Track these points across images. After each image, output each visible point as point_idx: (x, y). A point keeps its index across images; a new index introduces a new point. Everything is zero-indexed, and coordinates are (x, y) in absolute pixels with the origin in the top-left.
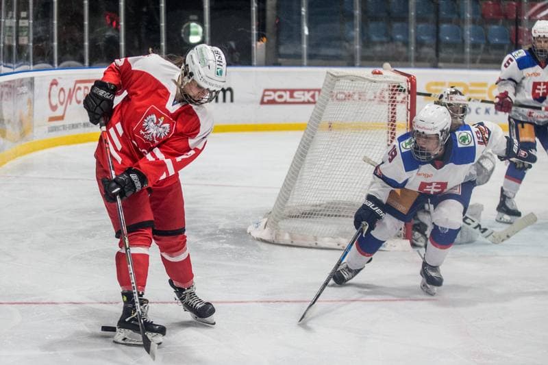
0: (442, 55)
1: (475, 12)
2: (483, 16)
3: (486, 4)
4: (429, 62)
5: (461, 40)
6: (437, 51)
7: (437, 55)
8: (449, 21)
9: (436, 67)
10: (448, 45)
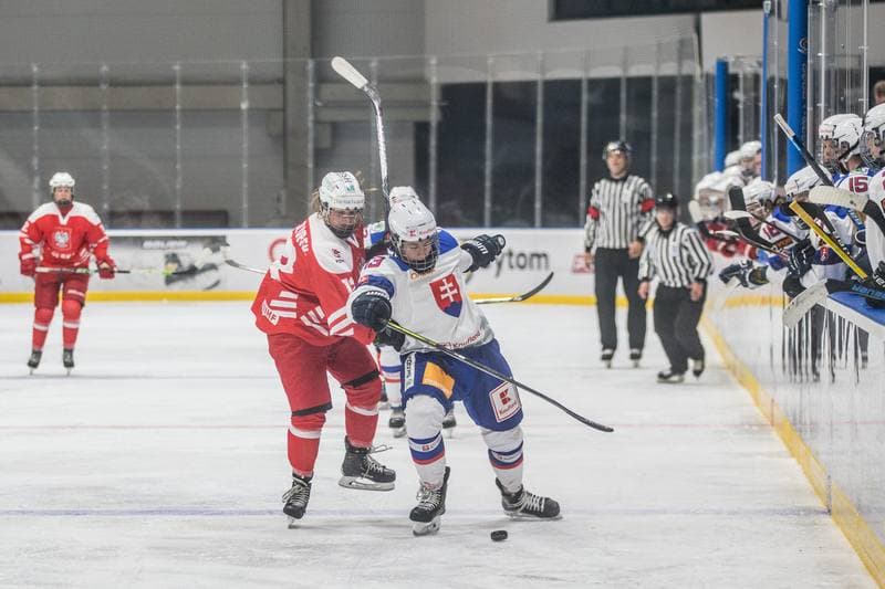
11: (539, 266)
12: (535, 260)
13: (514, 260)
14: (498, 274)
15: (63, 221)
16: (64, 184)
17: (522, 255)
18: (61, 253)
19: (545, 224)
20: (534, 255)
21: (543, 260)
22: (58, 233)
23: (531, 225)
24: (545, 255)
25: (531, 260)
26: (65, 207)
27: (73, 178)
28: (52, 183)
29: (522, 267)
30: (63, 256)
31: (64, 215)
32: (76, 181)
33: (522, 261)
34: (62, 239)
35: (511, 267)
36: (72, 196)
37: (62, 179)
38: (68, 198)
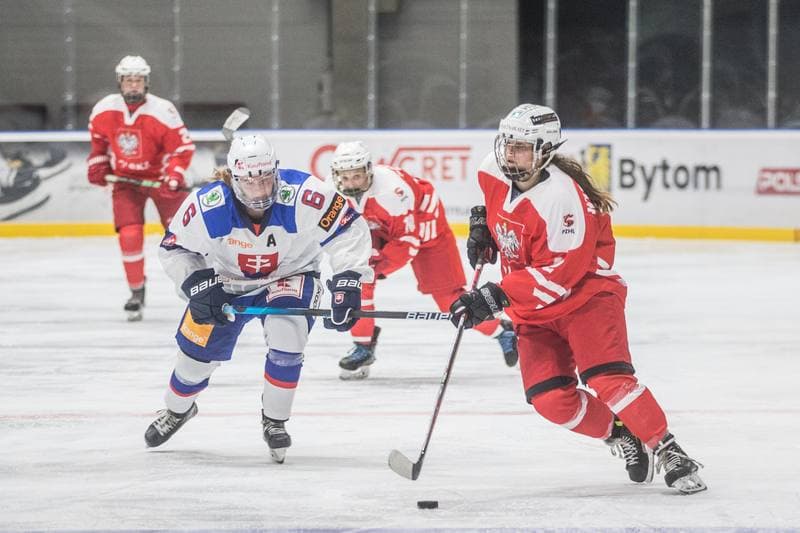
11: (707, 185)
12: (702, 175)
13: (670, 175)
14: (646, 197)
15: (129, 120)
16: (135, 72)
17: (682, 168)
18: (129, 162)
19: (715, 124)
20: (698, 169)
21: (713, 175)
22: (122, 136)
23: (696, 124)
24: (716, 169)
25: (696, 176)
26: (135, 102)
27: (148, 64)
28: (119, 70)
29: (682, 186)
30: (132, 166)
31: (132, 112)
32: (151, 69)
33: (682, 177)
34: (128, 144)
35: (667, 186)
36: (146, 89)
37: (133, 65)
38: (141, 90)
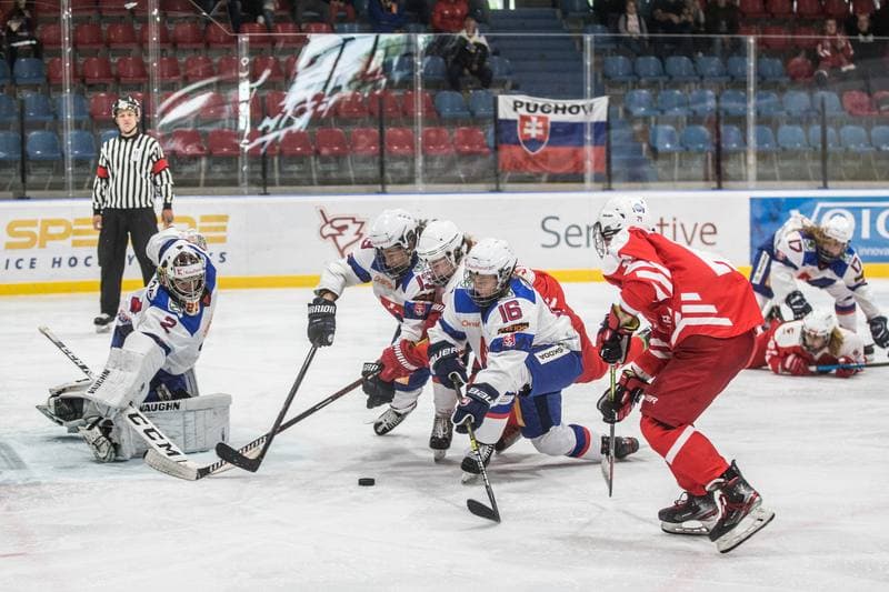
0: (31, 179)
1: (79, 110)
2: (92, 116)
3: (96, 97)
4: (11, 189)
5: (59, 155)
6: (24, 173)
7: (23, 180)
8: (41, 126)
9: (22, 197)
10: (40, 162)
